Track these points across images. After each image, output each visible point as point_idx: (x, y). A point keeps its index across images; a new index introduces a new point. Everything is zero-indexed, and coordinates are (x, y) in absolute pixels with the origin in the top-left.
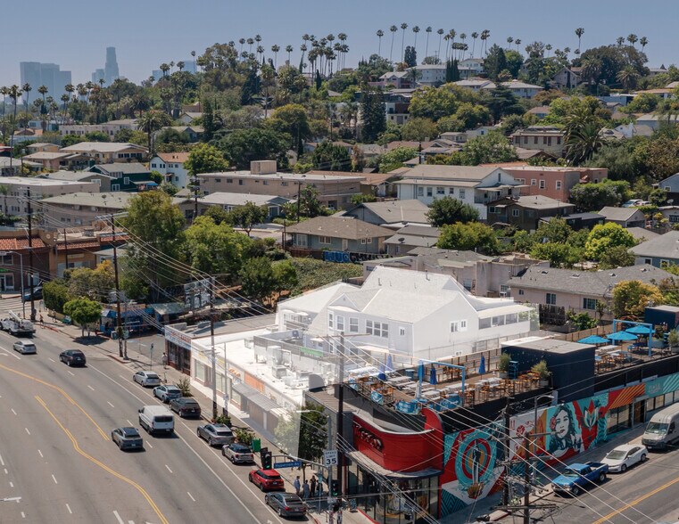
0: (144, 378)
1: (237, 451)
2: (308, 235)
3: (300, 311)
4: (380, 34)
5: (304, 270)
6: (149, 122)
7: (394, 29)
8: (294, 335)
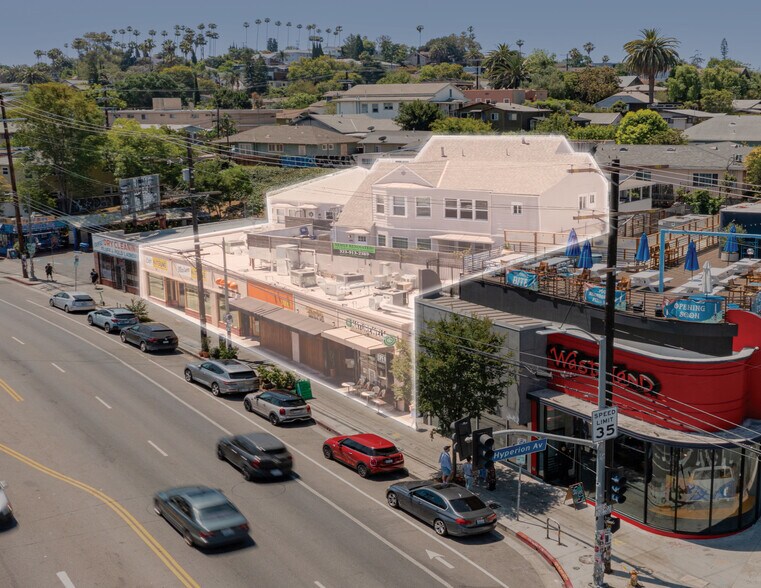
0: (70, 302)
1: (281, 403)
2: (254, 143)
3: (303, 204)
4: (246, 25)
5: (257, 177)
6: (30, 76)
7: (258, 22)
8: (302, 233)
